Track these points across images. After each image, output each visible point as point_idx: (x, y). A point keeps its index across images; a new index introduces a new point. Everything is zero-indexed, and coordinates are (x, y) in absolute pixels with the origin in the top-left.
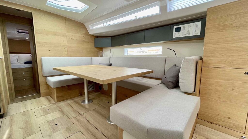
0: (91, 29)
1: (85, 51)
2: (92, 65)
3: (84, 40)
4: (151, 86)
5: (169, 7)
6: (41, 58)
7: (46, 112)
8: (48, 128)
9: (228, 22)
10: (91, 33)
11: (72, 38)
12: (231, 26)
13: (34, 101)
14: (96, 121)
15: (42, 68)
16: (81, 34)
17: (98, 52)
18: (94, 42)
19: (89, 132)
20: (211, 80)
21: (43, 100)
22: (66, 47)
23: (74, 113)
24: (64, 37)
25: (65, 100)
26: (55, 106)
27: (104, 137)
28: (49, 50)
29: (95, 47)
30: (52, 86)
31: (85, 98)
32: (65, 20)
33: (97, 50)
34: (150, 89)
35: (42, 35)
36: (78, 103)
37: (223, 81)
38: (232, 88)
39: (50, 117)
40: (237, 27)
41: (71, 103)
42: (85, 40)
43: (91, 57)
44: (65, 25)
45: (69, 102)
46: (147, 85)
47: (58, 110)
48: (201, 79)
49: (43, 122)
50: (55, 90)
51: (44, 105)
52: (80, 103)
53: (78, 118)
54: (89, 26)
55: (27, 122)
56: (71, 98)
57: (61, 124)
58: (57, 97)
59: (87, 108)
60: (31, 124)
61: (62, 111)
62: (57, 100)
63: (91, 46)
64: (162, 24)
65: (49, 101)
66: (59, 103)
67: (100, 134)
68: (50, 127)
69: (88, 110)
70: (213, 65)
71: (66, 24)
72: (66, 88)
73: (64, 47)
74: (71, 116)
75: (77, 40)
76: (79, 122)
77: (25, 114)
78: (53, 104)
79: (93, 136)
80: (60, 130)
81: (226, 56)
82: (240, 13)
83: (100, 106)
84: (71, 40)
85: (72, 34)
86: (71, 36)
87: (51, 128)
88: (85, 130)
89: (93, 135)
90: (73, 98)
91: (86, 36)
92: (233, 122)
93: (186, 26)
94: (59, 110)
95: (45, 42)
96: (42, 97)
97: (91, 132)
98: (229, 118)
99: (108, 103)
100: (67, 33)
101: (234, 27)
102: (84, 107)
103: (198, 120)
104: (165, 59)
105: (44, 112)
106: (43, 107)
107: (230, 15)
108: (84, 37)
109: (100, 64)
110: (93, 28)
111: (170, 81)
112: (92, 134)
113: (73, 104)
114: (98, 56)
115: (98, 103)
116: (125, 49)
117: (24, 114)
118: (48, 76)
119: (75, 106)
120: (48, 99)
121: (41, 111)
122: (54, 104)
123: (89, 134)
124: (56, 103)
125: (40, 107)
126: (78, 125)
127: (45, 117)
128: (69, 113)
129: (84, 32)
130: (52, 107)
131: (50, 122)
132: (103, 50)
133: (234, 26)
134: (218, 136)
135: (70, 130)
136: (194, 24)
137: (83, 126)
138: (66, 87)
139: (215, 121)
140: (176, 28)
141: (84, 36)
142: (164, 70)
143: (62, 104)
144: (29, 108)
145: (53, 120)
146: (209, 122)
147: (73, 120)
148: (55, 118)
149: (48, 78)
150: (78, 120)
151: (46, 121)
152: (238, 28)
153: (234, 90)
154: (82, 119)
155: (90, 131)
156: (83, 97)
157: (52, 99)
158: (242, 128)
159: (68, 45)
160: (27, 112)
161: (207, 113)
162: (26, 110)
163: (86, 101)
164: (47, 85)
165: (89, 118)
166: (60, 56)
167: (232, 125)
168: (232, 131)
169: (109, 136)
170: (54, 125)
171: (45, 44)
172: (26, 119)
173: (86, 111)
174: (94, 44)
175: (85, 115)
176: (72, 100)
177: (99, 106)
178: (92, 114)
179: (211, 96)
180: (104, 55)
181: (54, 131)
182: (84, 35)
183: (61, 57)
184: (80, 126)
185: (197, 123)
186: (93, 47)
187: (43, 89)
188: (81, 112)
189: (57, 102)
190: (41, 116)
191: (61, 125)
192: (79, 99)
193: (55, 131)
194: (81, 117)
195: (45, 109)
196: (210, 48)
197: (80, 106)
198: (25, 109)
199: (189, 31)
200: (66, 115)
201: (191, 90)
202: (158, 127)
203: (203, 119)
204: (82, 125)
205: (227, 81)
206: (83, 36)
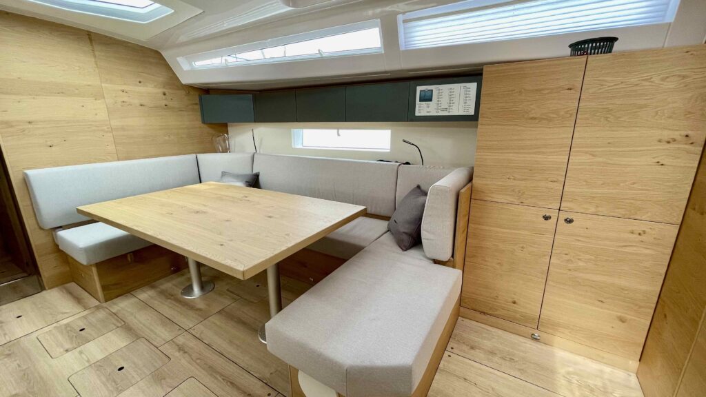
0: (186, 67)
1: (172, 137)
2: (201, 182)
3: (164, 102)
4: (362, 244)
5: (405, 38)
6: (26, 175)
7: (79, 336)
8: (99, 382)
9: (521, 106)
10: (185, 80)
11: (125, 99)
12: (526, 116)
13: (26, 304)
14: (231, 342)
15: (32, 205)
16: (155, 86)
17: (213, 136)
18: (198, 107)
19: (214, 374)
20: (487, 228)
21: (54, 298)
22: (107, 132)
23: (166, 330)
24: (96, 99)
25: (129, 292)
26: (101, 314)
27: (256, 381)
28: (49, 143)
29: (204, 122)
30: (82, 260)
31: (190, 279)
32: (91, 40)
33: (211, 131)
34: (361, 252)
35: (13, 97)
36: (172, 296)
37: (507, 231)
38: (521, 245)
39: (96, 349)
40: (535, 119)
41: (152, 298)
42: (167, 103)
43: (194, 155)
44: (93, 60)
45: (145, 295)
46: (352, 241)
47: (115, 325)
48: (470, 225)
49: (77, 367)
50: (94, 270)
51: (66, 315)
52: (180, 296)
53: (181, 340)
54: (178, 59)
55: (28, 374)
56: (149, 283)
57: (133, 366)
58: (104, 288)
59: (200, 310)
60: (41, 378)
61: (128, 329)
62: (105, 296)
63: (190, 121)
64: (388, 76)
65: (78, 300)
66: (115, 304)
67: (244, 374)
68: (104, 379)
69: (204, 315)
70: (490, 197)
71: (97, 53)
72: (129, 259)
73: (103, 130)
74: (158, 338)
75: (141, 105)
76: (185, 352)
77: (10, 350)
78: (93, 310)
79: (229, 383)
80: (133, 381)
81: (514, 179)
82: (543, 90)
83: (236, 300)
84: (122, 106)
85: (124, 87)
86: (121, 92)
87: (108, 380)
88: (204, 372)
89: (228, 381)
90: (156, 283)
91: (170, 91)
92: (520, 310)
93: (445, 88)
94: (120, 325)
95: (30, 119)
96: (50, 288)
97: (221, 375)
98: (514, 303)
99: (258, 286)
100: (103, 85)
101: (531, 119)
102: (190, 306)
103: (461, 308)
104: (395, 171)
105: (71, 338)
106: (65, 322)
107: (525, 90)
108: (164, 94)
109: (224, 174)
110: (191, 65)
111: (406, 231)
112: (223, 379)
113: (156, 302)
114: (215, 151)
115: (231, 292)
116: (295, 130)
117: (7, 352)
118: (61, 228)
119: (167, 308)
120: (70, 293)
121: (60, 337)
122: (97, 308)
123: (217, 379)
124: (105, 305)
125: (55, 325)
126: (183, 361)
127: (81, 353)
128: (151, 330)
129: (162, 77)
130: (93, 319)
131: (98, 366)
132: (229, 129)
133: (531, 116)
134: (494, 340)
135: (165, 379)
136: (462, 88)
137: (198, 361)
138: (129, 256)
139: (491, 309)
140: (421, 91)
141: (165, 90)
142: (393, 197)
143: (124, 305)
144: (19, 332)
145: (106, 359)
146: (481, 312)
147: (168, 349)
148: (111, 350)
149: (62, 233)
150: (181, 348)
151: (87, 364)
152: (537, 121)
153: (525, 250)
154: (192, 344)
155: (218, 372)
156: (183, 275)
157: (87, 294)
158: (533, 319)
159: (115, 123)
160: (14, 344)
161: (477, 295)
162: (8, 339)
163: (196, 289)
164: (61, 254)
165: (210, 336)
166: (90, 162)
167: (518, 316)
168: (517, 327)
169: (268, 375)
170: (114, 372)
171: (30, 126)
172: (19, 366)
173: (199, 318)
174: (199, 113)
175: (200, 329)
176: (153, 287)
177: (233, 299)
178: (218, 323)
179: (486, 261)
180: (232, 148)
181: (117, 388)
182: (164, 87)
183: (95, 162)
184: (189, 363)
185: (459, 316)
186: (198, 123)
187: (47, 266)
188: (187, 323)
189: (106, 301)
190: (67, 351)
191: (136, 369)
192: (174, 282)
193: (120, 388)
194: (189, 336)
195: (71, 327)
196: (486, 159)
197: (180, 306)
198: (5, 334)
199: (451, 103)
200: (143, 339)
201: (446, 256)
202: (367, 363)
203: (469, 307)
204: (194, 359)
205: (513, 231)
206: (162, 90)
